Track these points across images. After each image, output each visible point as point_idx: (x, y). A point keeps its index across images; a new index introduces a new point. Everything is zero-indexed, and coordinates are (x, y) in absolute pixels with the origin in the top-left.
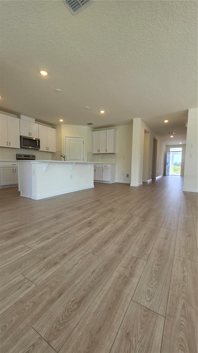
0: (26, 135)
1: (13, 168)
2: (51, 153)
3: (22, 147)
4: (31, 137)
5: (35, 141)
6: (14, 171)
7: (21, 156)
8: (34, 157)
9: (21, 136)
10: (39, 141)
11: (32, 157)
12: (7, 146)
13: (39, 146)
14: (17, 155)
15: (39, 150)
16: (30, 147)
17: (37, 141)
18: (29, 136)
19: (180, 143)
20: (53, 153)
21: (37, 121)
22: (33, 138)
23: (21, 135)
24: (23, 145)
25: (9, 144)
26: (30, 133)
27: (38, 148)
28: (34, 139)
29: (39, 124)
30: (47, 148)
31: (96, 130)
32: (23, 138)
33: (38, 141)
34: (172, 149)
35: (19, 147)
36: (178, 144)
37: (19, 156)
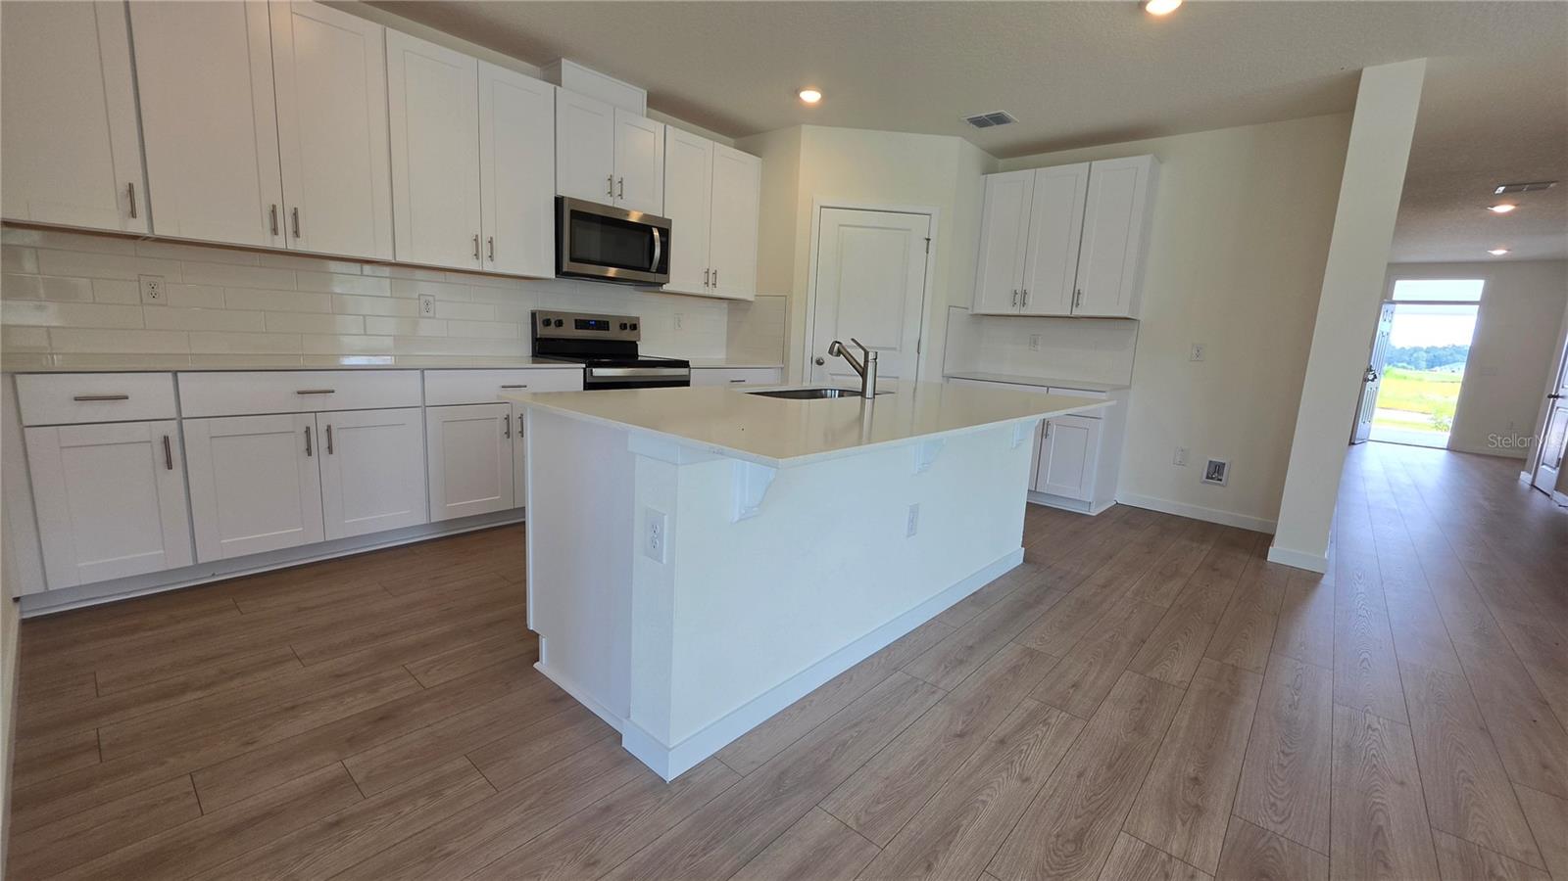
0: (591, 192)
1: (505, 410)
2: (725, 305)
3: (565, 269)
4: (619, 204)
5: (643, 229)
6: (515, 427)
7: (559, 323)
8: (634, 327)
9: (559, 202)
10: (665, 233)
11: (623, 327)
12: (474, 266)
13: (664, 267)
14: (533, 315)
15: (665, 287)
16: (612, 272)
17: (656, 234)
18: (608, 201)
19: (1499, 252)
20: (735, 305)
21: (661, 103)
22: (627, 213)
23: (560, 193)
24: (572, 260)
25: (485, 250)
26: (616, 179)
27: (659, 277)
28: (634, 218)
29: (666, 123)
30: (711, 278)
31: (1001, 162)
32: (575, 214)
33: (660, 230)
34: (1403, 288)
35: (552, 274)
36: (1481, 257)
37: (547, 323)
